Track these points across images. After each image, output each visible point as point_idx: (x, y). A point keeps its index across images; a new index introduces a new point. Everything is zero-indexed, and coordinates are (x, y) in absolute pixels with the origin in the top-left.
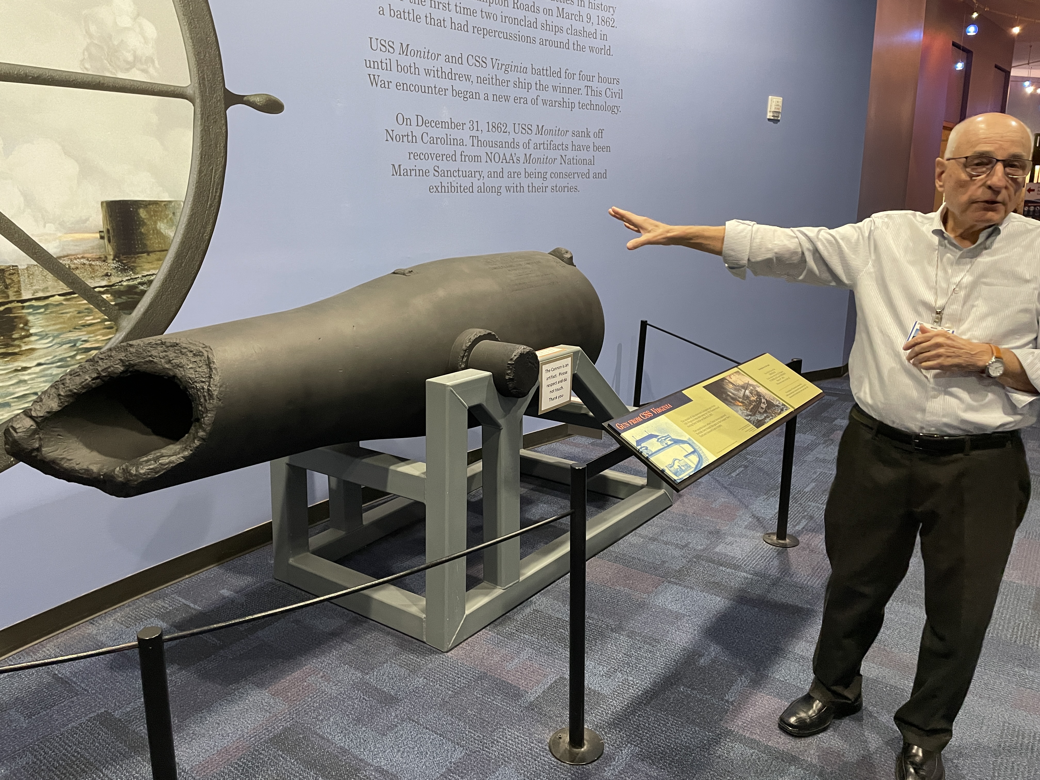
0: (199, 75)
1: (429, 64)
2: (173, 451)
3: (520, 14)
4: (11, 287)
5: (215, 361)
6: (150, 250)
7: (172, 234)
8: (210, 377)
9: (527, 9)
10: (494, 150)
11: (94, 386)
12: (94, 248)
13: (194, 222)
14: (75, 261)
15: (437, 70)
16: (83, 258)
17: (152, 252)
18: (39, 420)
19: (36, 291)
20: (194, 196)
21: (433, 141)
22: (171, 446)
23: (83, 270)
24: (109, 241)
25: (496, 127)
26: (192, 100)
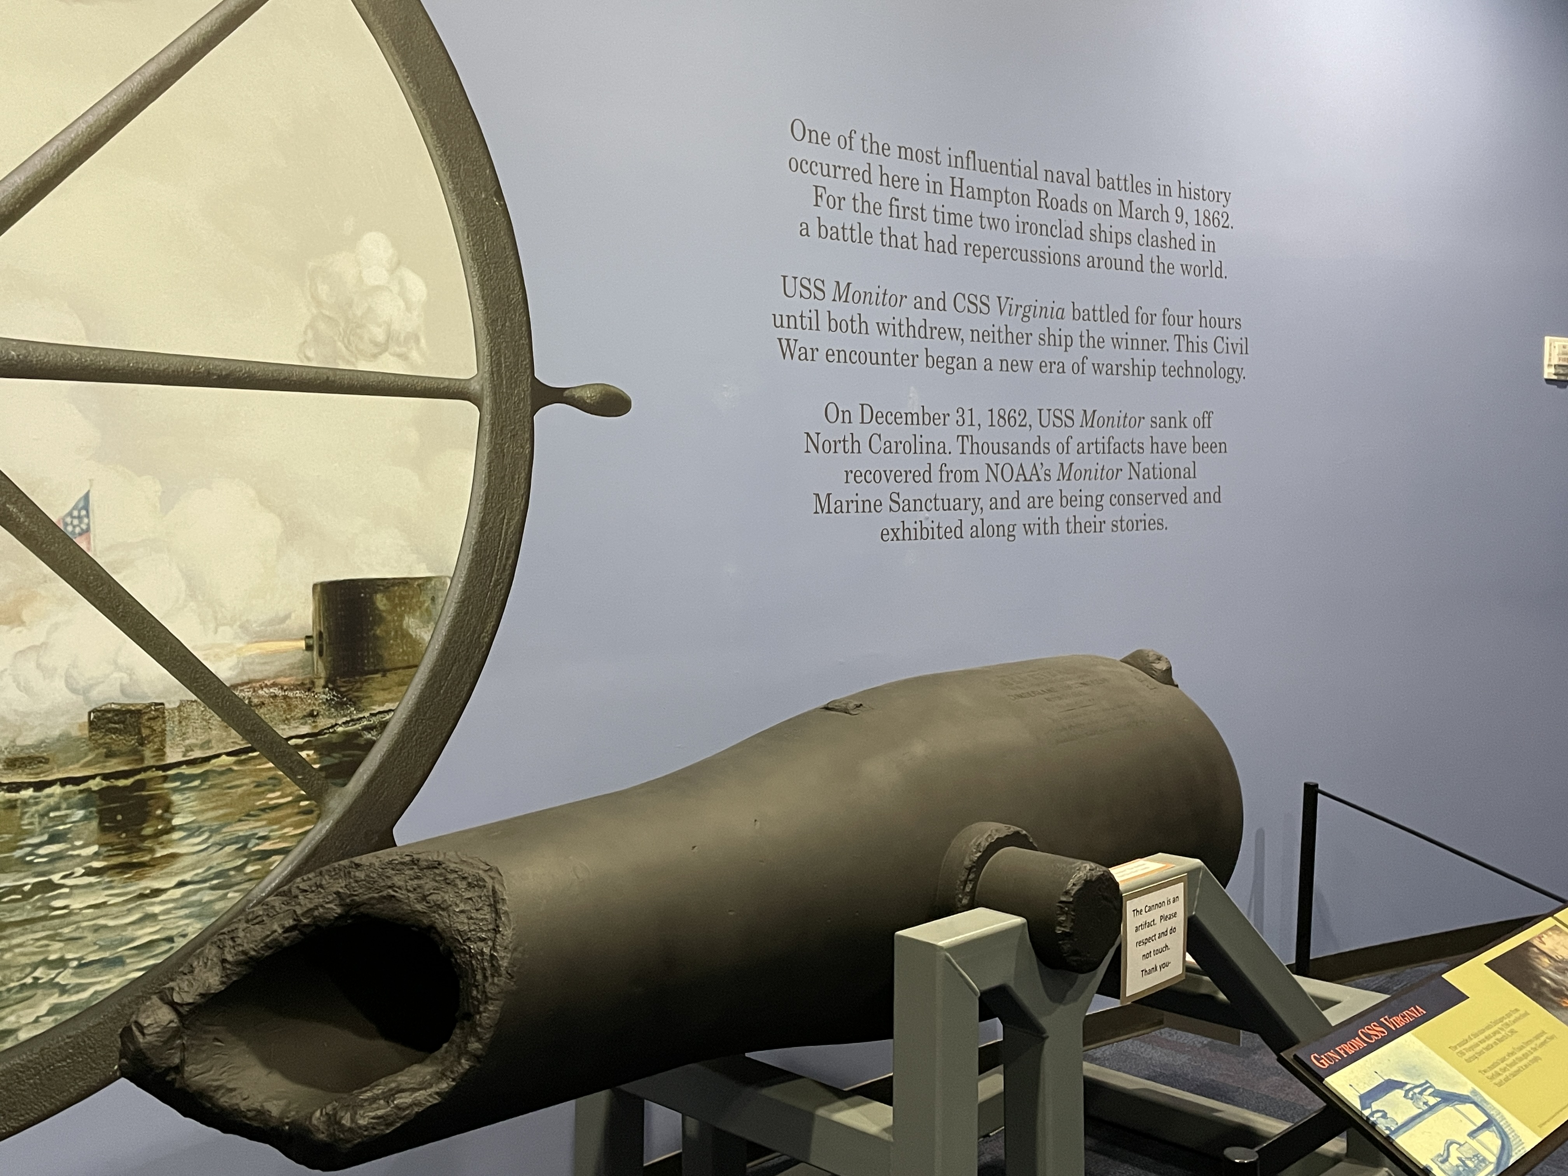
0: (492, 357)
1: (885, 314)
2: (419, 1079)
3: (1050, 217)
4: (149, 742)
5: (505, 897)
6: (388, 666)
7: (427, 637)
8: (496, 931)
9: (1064, 207)
10: (1001, 459)
11: (286, 943)
12: (294, 668)
13: (466, 614)
14: (260, 692)
15: (900, 324)
16: (274, 685)
17: (389, 670)
18: (184, 1010)
19: (189, 749)
20: (470, 568)
21: (889, 449)
22: (415, 1068)
23: (271, 708)
24: (321, 654)
25: (1006, 417)
26: (476, 400)
